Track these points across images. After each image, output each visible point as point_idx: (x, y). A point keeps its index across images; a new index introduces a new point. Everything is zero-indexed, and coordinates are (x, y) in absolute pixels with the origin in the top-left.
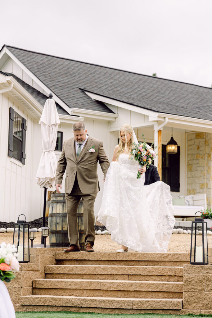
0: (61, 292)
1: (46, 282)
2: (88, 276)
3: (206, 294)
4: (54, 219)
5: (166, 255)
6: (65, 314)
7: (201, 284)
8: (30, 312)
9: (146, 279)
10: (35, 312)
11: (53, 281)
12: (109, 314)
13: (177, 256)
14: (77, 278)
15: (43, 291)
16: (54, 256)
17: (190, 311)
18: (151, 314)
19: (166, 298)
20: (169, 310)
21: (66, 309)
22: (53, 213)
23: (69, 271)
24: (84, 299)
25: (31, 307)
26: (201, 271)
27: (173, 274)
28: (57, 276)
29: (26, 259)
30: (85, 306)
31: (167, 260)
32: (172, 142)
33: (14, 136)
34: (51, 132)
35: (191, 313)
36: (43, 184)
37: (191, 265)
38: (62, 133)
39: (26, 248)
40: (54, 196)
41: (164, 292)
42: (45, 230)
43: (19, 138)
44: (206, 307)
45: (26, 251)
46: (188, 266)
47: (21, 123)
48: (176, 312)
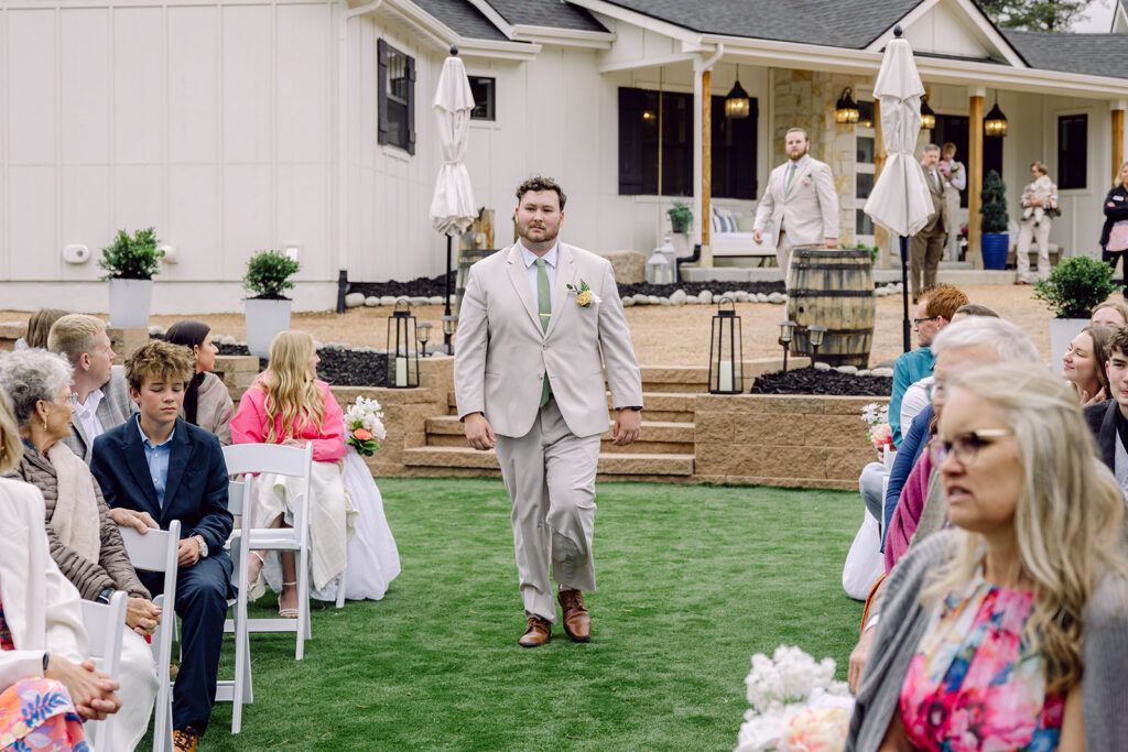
1: (450, 423)
3: (735, 448)
5: (673, 373)
6: (484, 482)
7: (726, 429)
8: (421, 478)
10: (432, 479)
13: (693, 375)
15: (446, 440)
17: (707, 477)
18: (637, 482)
19: (667, 453)
20: (669, 475)
21: (487, 474)
25: (424, 470)
26: (726, 406)
27: (682, 408)
29: (413, 380)
31: (675, 380)
32: (738, 92)
33: (389, 100)
34: (456, 124)
35: (708, 480)
36: (444, 228)
37: (709, 395)
38: (493, 80)
39: (412, 360)
40: (466, 254)
41: (664, 443)
42: (449, 322)
43: (401, 101)
44: (735, 470)
45: (412, 367)
46: (703, 398)
47: (403, 66)
48: (681, 479)
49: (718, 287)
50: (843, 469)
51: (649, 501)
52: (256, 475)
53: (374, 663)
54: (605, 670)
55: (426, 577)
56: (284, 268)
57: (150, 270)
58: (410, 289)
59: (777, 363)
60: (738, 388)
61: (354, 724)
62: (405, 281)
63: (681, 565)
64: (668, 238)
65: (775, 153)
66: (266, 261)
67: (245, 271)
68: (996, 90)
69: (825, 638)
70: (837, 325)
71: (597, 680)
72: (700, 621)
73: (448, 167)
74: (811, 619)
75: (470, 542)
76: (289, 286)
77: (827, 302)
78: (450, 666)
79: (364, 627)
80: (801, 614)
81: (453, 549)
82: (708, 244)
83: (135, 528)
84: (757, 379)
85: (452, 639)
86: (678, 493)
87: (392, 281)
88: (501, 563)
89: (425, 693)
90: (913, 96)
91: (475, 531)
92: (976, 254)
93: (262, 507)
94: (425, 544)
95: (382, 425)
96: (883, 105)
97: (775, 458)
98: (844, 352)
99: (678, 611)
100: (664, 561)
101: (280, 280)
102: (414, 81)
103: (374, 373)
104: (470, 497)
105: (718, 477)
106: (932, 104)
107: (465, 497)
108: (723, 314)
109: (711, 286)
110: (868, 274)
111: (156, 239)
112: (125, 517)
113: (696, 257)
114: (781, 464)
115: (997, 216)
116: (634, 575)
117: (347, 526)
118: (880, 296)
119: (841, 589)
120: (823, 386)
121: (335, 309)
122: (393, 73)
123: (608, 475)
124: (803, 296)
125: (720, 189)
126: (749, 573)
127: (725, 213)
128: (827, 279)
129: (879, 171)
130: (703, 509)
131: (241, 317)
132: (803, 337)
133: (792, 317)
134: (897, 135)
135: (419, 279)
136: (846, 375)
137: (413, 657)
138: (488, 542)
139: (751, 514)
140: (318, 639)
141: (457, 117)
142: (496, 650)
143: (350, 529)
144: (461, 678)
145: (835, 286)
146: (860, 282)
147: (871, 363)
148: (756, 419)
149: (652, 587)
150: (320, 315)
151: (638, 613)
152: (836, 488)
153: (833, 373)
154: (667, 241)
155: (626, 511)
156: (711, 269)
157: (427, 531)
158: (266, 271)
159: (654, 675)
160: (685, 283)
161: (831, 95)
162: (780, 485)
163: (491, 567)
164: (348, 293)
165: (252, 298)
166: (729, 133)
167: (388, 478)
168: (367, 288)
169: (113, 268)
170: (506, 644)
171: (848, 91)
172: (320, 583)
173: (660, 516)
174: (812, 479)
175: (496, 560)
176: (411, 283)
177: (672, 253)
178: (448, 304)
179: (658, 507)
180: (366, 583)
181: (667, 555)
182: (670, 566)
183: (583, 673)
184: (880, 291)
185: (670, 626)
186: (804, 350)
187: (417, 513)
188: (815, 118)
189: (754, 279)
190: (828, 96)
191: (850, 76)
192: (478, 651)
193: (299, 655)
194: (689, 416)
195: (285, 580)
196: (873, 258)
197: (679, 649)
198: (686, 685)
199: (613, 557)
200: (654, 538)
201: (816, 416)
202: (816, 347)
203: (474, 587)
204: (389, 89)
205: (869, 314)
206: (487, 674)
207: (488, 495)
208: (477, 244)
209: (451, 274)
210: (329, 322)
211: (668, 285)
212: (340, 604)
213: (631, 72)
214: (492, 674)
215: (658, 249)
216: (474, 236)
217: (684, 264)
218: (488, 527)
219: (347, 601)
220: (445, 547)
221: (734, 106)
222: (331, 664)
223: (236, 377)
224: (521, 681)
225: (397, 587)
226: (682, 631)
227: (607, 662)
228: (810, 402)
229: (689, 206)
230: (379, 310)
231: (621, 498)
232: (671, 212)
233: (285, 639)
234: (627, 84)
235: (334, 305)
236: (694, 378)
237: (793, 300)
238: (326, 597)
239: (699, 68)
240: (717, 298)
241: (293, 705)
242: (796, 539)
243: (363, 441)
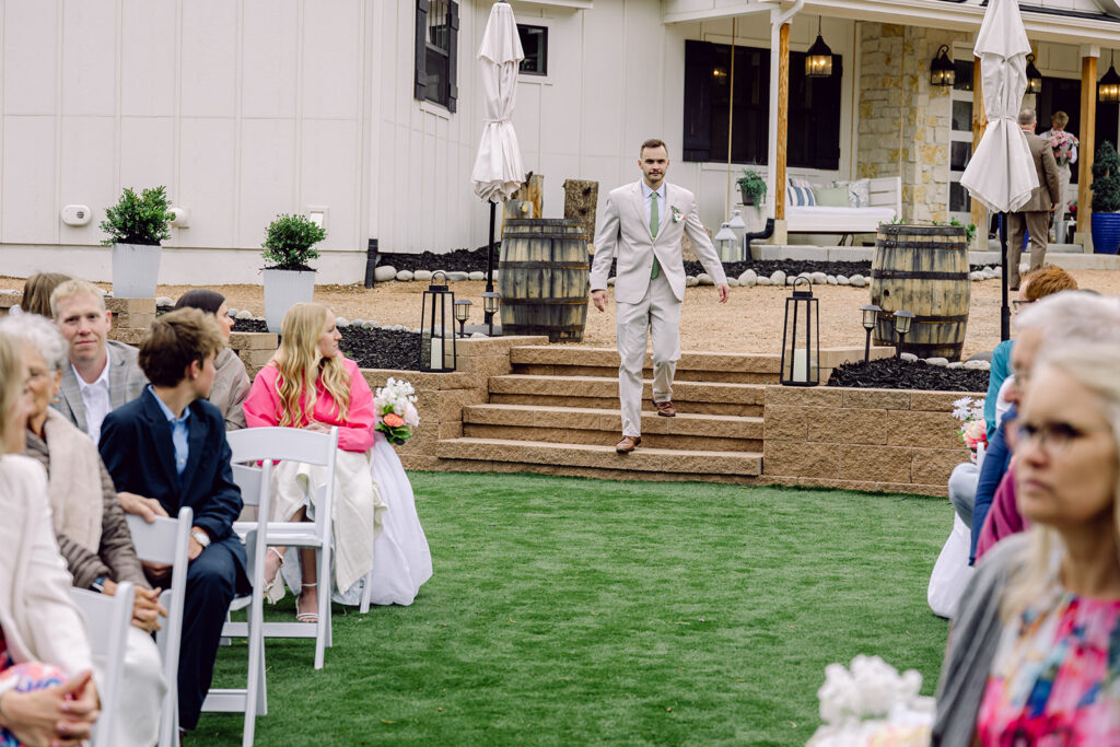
0: (520, 432)
1: (490, 411)
2: (577, 402)
3: (809, 447)
4: (510, 274)
5: (740, 360)
6: (527, 479)
7: (799, 425)
8: (458, 472)
9: (697, 409)
10: (468, 473)
11: (504, 411)
12: (616, 481)
13: (764, 363)
14: (554, 405)
15: (485, 431)
16: (508, 357)
17: (777, 479)
18: (698, 482)
19: (732, 450)
20: (734, 475)
21: (530, 469)
22: (509, 260)
23: (537, 389)
24: (565, 450)
25: (459, 463)
26: (799, 399)
27: (750, 401)
28: (514, 399)
29: (450, 363)
30: (567, 464)
31: (743, 370)
32: (820, 48)
33: (428, 49)
34: (503, 79)
35: (777, 482)
36: (487, 193)
37: (781, 386)
38: (545, 29)
39: (449, 341)
40: (510, 223)
41: (729, 438)
42: (491, 299)
43: (443, 52)
44: (809, 471)
45: (449, 348)
46: (774, 390)
47: (445, 12)
48: (748, 480)
49: (793, 267)
50: (930, 472)
51: (711, 504)
52: (276, 462)
53: (403, 674)
54: (659, 688)
55: (460, 582)
56: (307, 236)
57: (159, 235)
58: (447, 262)
59: (857, 352)
60: (813, 379)
61: (379, 740)
62: (442, 253)
63: (746, 575)
64: (736, 211)
65: (860, 117)
66: (288, 226)
67: (264, 237)
68: (1113, 50)
69: (907, 659)
70: (927, 311)
71: (650, 699)
72: (767, 636)
73: (494, 126)
74: (892, 637)
75: (510, 544)
76: (314, 255)
77: (917, 284)
78: (486, 680)
79: (391, 634)
80: (880, 632)
81: (492, 552)
82: (783, 219)
83: (142, 515)
84: (835, 369)
85: (489, 650)
86: (744, 496)
87: (427, 253)
88: (545, 568)
89: (458, 708)
90: (1018, 55)
91: (515, 532)
92: (1085, 235)
93: (282, 499)
94: (461, 546)
95: (415, 411)
96: (984, 64)
97: (854, 458)
98: (934, 341)
99: (742, 625)
100: (727, 571)
101: (303, 249)
102: (457, 30)
103: (406, 354)
104: (511, 494)
105: (790, 479)
106: (1038, 65)
107: (505, 495)
108: (798, 296)
109: (785, 265)
110: (963, 254)
111: (167, 200)
112: (131, 503)
113: (769, 232)
114: (860, 466)
115: (1110, 192)
116: (693, 585)
117: (375, 522)
118: (975, 281)
119: (927, 606)
120: (909, 379)
121: (363, 283)
122: (434, 19)
123: (665, 472)
124: (888, 277)
125: (796, 158)
126: (822, 585)
127: (802, 184)
128: (917, 259)
129: (977, 139)
130: (772, 513)
131: (259, 289)
132: (888, 324)
133: (875, 301)
134: (999, 98)
135: (458, 251)
136: (936, 367)
137: (445, 669)
138: (530, 545)
139: (826, 520)
140: (339, 647)
141: (504, 69)
142: (538, 663)
143: (377, 525)
144: (498, 693)
145: (925, 267)
146: (954, 263)
147: (963, 357)
148: (833, 414)
149: (713, 598)
150: (347, 289)
151: (697, 626)
152: (921, 493)
153: (922, 364)
154: (737, 214)
155: (686, 513)
156: (785, 246)
157: (462, 531)
158: (288, 237)
159: (715, 695)
160: (756, 262)
161: (924, 53)
162: (858, 488)
163: (532, 572)
164: (378, 266)
165: (271, 268)
166: (809, 94)
167: (420, 471)
168: (399, 260)
169: (117, 231)
170: (550, 657)
171: (945, 49)
172: (343, 586)
173: (723, 520)
174: (895, 483)
175: (538, 564)
176: (448, 255)
177: (742, 228)
178: (490, 280)
179: (722, 511)
180: (393, 586)
181: (730, 564)
182: (733, 576)
183: (634, 691)
184: (975, 275)
185: (733, 641)
186: (889, 338)
187: (451, 512)
188: (906, 78)
189: (833, 259)
190: (921, 54)
191: (947, 31)
192: (518, 664)
193: (319, 664)
194: (758, 409)
195: (304, 581)
196: (969, 237)
197: (742, 667)
198: (750, 707)
199: (670, 564)
200: (716, 545)
201: (901, 412)
202: (902, 335)
203: (514, 594)
204: (428, 39)
205: (963, 299)
206: (527, 690)
207: (531, 493)
208: (523, 213)
209: (493, 246)
210: (356, 297)
211: (737, 263)
212: (365, 609)
213: (701, 23)
214: (534, 689)
215: (726, 223)
216: (520, 205)
217: (755, 241)
218: (530, 528)
219: (372, 605)
220: (482, 549)
221: (815, 63)
222: (355, 675)
223: (251, 356)
224: (564, 699)
225: (428, 591)
226: (746, 647)
227: (662, 679)
228: (894, 396)
229: (761, 175)
230: (412, 285)
231: (679, 499)
232: (741, 182)
233: (303, 646)
234: (695, 37)
235: (361, 277)
236: (764, 367)
237: (877, 281)
238: (349, 601)
239: (777, 19)
240: (791, 279)
241: (311, 718)
242: (876, 549)
243: (393, 428)
